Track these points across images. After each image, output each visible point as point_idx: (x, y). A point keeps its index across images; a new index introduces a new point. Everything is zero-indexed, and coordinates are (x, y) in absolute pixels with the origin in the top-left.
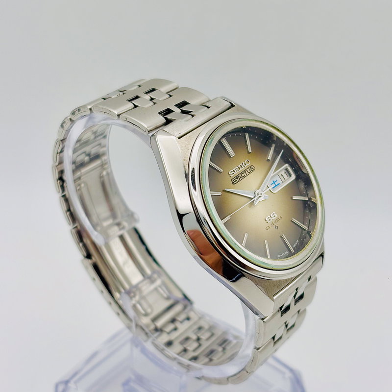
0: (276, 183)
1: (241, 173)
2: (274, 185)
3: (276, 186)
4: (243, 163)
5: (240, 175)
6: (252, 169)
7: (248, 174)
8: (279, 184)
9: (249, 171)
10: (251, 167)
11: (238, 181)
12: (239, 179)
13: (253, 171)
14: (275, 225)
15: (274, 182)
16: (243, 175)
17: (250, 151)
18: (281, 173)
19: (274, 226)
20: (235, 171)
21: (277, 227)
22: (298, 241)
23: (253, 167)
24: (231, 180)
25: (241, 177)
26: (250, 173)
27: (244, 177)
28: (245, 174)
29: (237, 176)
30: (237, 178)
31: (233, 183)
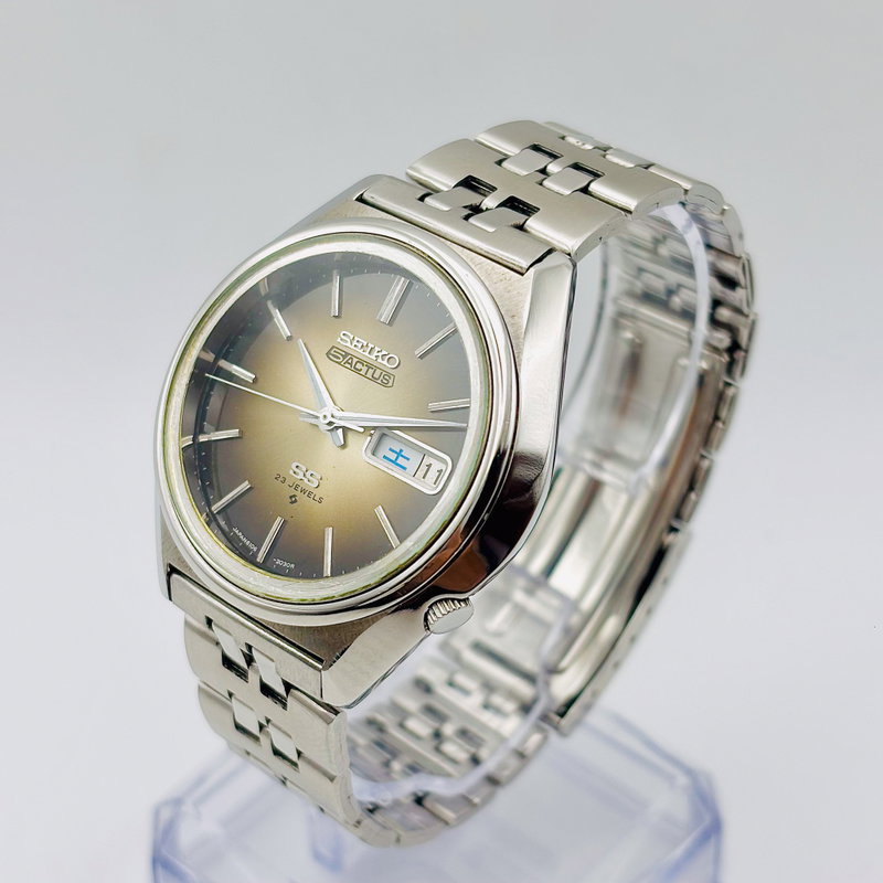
0: (401, 461)
1: (360, 361)
2: (393, 457)
3: (395, 462)
4: (384, 353)
5: (355, 360)
7: (369, 375)
8: (404, 468)
9: (376, 376)
10: (389, 374)
11: (339, 363)
12: (347, 362)
13: (384, 385)
14: (296, 493)
15: (399, 454)
16: (359, 366)
18: (432, 461)
20: (355, 343)
21: (293, 500)
22: (293, 566)
23: (391, 381)
24: (333, 347)
25: (351, 364)
26: (374, 379)
27: (358, 371)
28: (365, 369)
29: (347, 354)
30: (344, 357)
31: (328, 354)
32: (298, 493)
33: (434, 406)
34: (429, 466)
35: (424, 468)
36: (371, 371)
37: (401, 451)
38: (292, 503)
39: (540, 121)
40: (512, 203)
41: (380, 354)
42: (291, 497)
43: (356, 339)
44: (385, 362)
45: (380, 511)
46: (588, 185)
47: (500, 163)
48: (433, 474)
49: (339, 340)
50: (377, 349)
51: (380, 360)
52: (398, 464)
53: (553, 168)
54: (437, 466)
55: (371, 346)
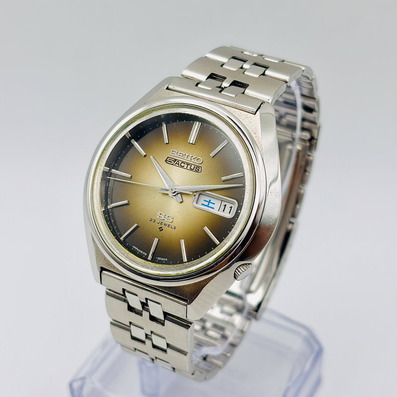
0: (211, 205)
1: (183, 162)
2: (206, 204)
3: (208, 206)
4: (194, 157)
5: (180, 162)
6: (197, 169)
8: (213, 208)
9: (192, 168)
10: (198, 167)
11: (172, 164)
12: (176, 163)
14: (162, 226)
15: (209, 202)
16: (183, 165)
17: (212, 155)
18: (225, 203)
19: (160, 225)
20: (179, 154)
21: (161, 229)
23: (200, 169)
24: (168, 157)
25: (179, 164)
26: (191, 169)
27: (182, 167)
28: (186, 166)
29: (176, 160)
30: (174, 162)
31: (166, 161)
32: (163, 226)
33: (223, 178)
34: (225, 206)
35: (223, 207)
36: (189, 166)
37: (210, 200)
38: (161, 231)
39: (228, 46)
40: (235, 83)
41: (192, 158)
42: (160, 228)
43: (179, 152)
44: (196, 161)
45: (206, 229)
46: (265, 72)
47: (222, 66)
48: (228, 209)
49: (170, 154)
50: (191, 155)
51: (193, 160)
52: (210, 207)
53: (246, 66)
54: (228, 205)
55: (187, 154)
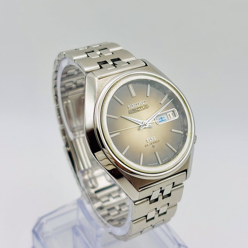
0: (163, 119)
1: (137, 108)
3: (162, 121)
4: (141, 102)
5: (136, 109)
6: (146, 107)
7: (142, 109)
8: (165, 120)
10: (146, 105)
11: (134, 113)
15: (162, 118)
16: (138, 109)
17: (148, 95)
19: (152, 145)
20: (133, 106)
21: (153, 147)
22: (167, 158)
23: (148, 106)
24: (129, 111)
25: (136, 111)
26: (144, 109)
27: (139, 111)
28: (140, 109)
31: (129, 113)
32: (153, 144)
33: (162, 102)
34: (169, 115)
38: (154, 147)
40: (113, 61)
44: (143, 104)
45: (173, 130)
48: (171, 115)
50: (139, 102)
51: (141, 104)
55: (137, 103)
